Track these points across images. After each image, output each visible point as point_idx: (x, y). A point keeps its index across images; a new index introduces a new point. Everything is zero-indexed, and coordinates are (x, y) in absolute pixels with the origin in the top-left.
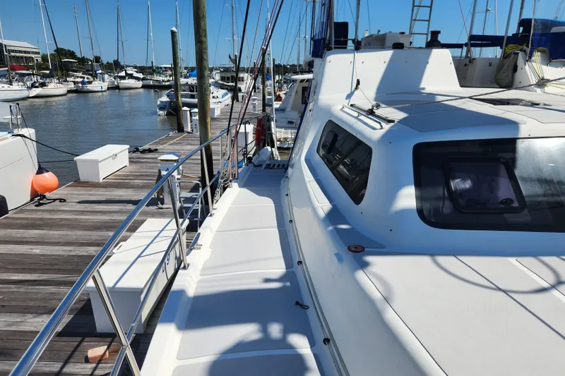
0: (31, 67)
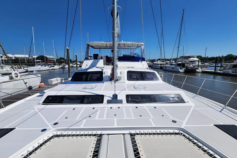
0: (51, 62)
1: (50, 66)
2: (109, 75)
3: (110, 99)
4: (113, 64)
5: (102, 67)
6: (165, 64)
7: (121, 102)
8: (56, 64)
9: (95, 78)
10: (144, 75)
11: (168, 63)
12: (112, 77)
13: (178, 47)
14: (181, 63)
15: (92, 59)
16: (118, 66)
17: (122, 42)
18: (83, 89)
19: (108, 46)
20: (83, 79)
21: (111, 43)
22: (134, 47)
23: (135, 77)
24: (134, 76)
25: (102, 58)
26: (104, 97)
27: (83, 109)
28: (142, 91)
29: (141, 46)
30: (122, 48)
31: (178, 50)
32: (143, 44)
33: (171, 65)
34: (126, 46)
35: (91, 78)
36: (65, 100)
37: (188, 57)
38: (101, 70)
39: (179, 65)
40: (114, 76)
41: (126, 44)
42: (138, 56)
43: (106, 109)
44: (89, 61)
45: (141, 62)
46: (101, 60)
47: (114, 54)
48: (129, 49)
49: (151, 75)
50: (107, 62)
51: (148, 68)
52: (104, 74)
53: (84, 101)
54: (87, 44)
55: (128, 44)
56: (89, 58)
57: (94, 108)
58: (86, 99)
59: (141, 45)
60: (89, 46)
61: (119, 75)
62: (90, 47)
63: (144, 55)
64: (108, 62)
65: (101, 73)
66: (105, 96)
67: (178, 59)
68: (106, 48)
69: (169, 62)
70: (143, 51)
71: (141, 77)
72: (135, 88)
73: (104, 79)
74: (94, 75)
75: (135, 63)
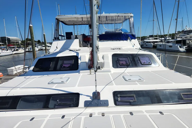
0: (15, 45)
1: (13, 50)
2: (87, 60)
3: (89, 99)
4: (92, 45)
5: (77, 49)
6: (160, 42)
7: (105, 104)
8: (20, 47)
9: (67, 66)
10: (136, 59)
11: (163, 41)
12: (90, 64)
13: (177, 19)
14: (181, 39)
15: (64, 39)
16: (99, 47)
17: (104, 14)
18: (49, 84)
19: (84, 21)
20: (50, 68)
21: (89, 16)
22: (120, 21)
23: (124, 63)
24: (122, 61)
25: (77, 37)
26: (80, 96)
27: (46, 119)
28: (137, 84)
29: (129, 19)
30: (104, 23)
31: (176, 23)
32: (132, 15)
33: (168, 43)
34: (109, 20)
35: (61, 66)
36: (20, 103)
37: (189, 31)
38: (75, 54)
39: (178, 42)
40: (93, 62)
41: (109, 17)
42: (125, 33)
43: (83, 117)
44: (59, 42)
45: (130, 41)
46: (75, 40)
47: (92, 31)
48: (112, 23)
49: (147, 59)
50: (84, 42)
51: (141, 48)
52: (80, 60)
53: (48, 104)
54: (56, 19)
55: (112, 17)
56: (60, 37)
57: (63, 117)
58: (52, 100)
59: (130, 17)
60: (59, 21)
61: (101, 60)
62: (61, 23)
63: (134, 31)
64: (86, 42)
65: (76, 58)
66: (82, 95)
67: (177, 34)
68: (82, 23)
69: (164, 39)
70: (132, 26)
71: (133, 62)
72: (126, 80)
73: (80, 67)
74: (65, 62)
75: (122, 42)
